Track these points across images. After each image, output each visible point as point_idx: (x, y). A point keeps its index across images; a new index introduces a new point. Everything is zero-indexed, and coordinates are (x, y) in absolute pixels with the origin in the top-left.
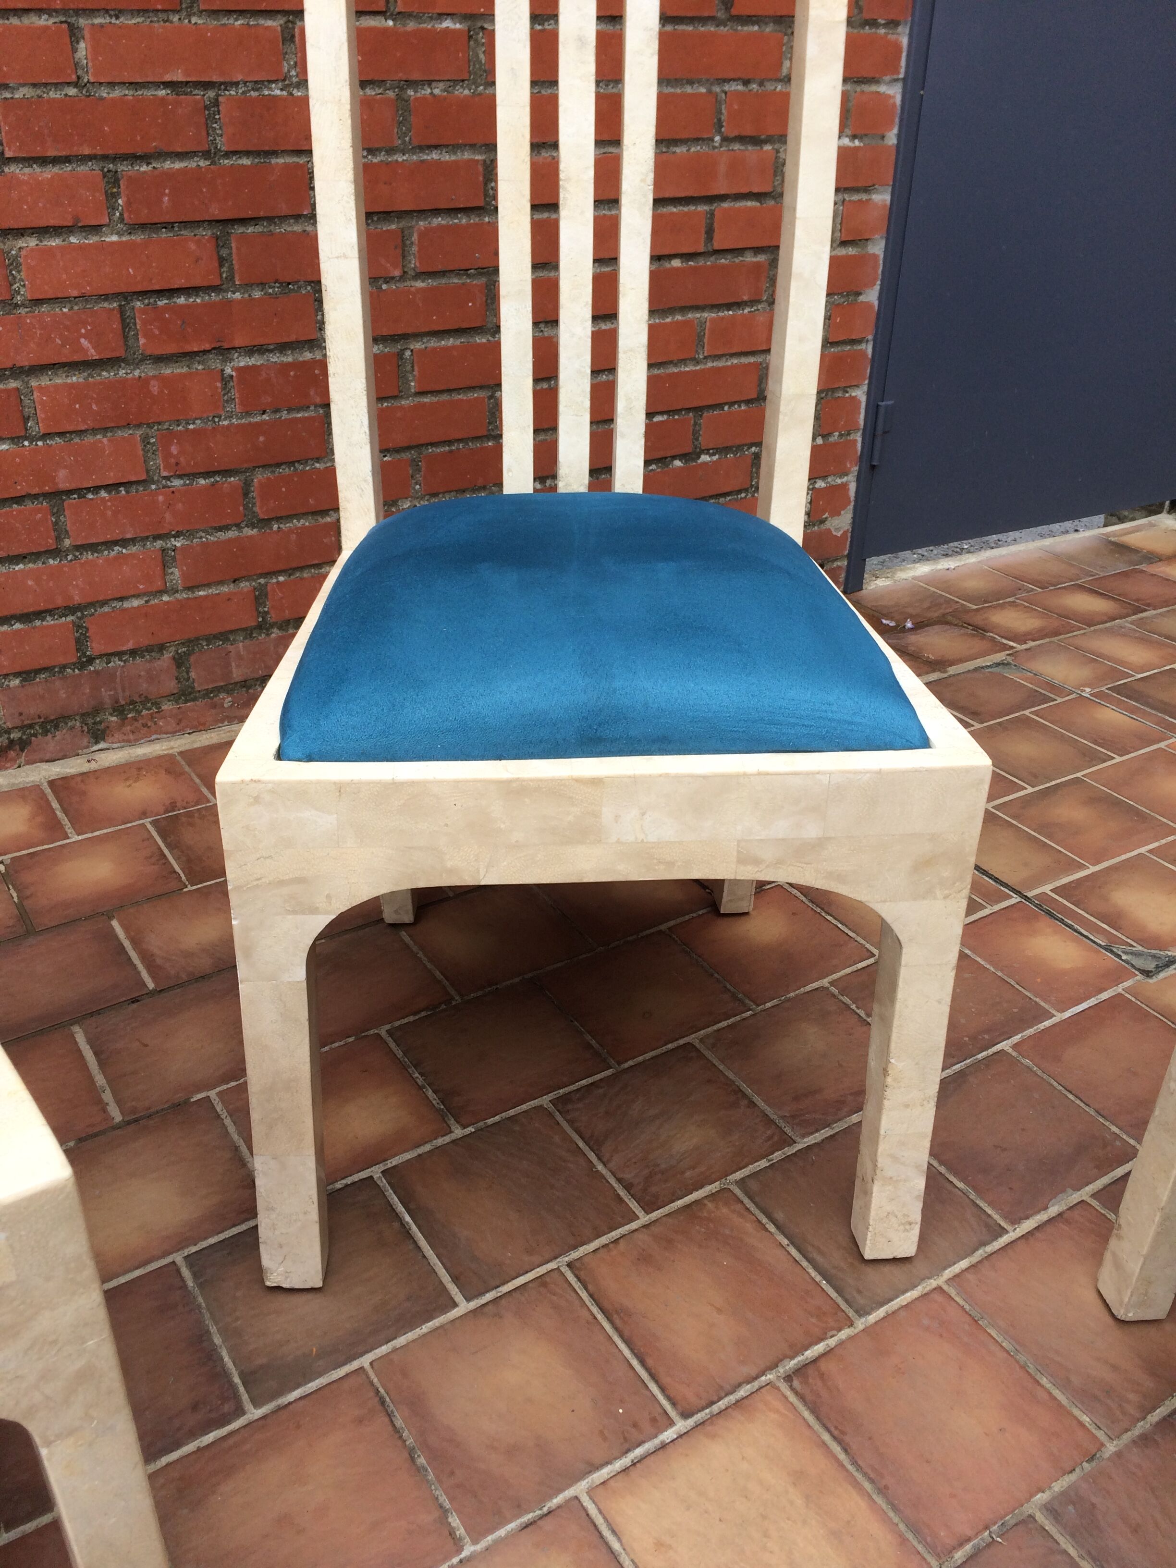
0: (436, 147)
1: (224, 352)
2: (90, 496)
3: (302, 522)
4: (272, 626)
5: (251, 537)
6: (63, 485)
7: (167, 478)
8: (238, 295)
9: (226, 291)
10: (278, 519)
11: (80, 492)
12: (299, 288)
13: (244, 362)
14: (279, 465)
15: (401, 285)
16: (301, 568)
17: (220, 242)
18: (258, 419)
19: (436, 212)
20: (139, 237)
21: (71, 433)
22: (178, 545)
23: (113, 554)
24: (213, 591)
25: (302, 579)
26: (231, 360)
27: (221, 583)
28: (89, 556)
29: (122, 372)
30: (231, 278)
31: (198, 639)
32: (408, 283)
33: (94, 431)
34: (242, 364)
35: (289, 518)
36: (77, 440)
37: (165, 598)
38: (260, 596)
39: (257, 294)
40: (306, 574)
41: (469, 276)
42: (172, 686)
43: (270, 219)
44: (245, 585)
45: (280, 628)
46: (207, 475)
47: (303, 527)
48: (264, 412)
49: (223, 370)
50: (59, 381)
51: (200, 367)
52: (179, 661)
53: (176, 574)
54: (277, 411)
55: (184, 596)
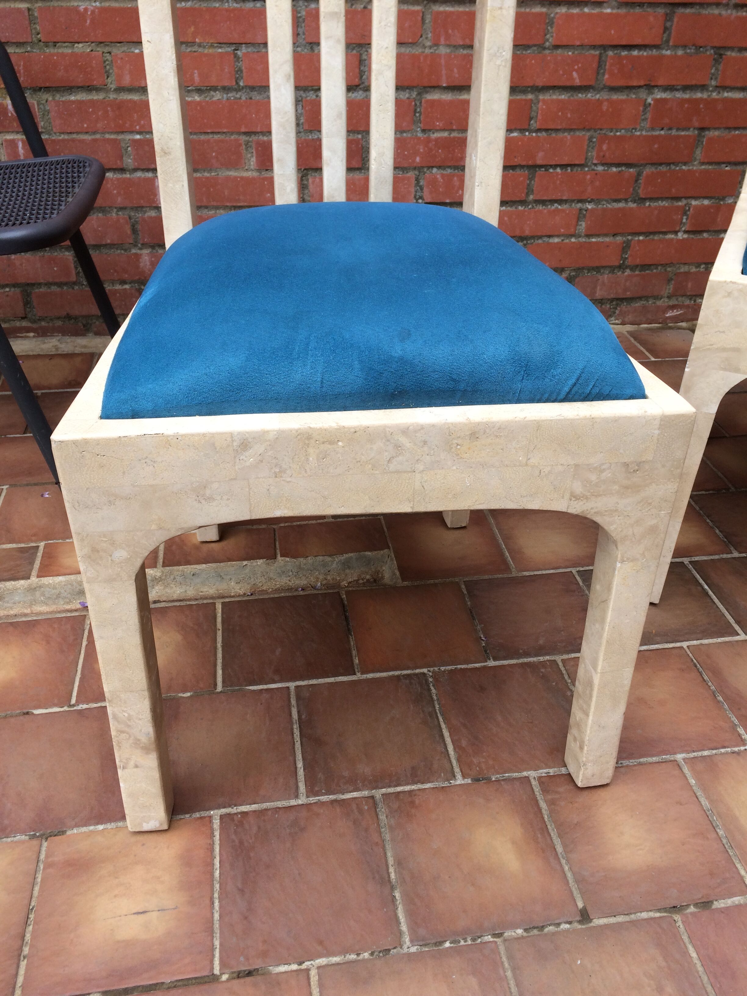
1: (650, 88)
2: (551, 170)
3: (664, 203)
4: (627, 267)
5: (631, 209)
6: (539, 162)
7: (595, 165)
8: (668, 53)
9: (663, 49)
10: (651, 199)
11: (546, 167)
12: (706, 51)
13: (660, 95)
14: (661, 164)
16: (654, 233)
17: (668, 17)
18: (657, 133)
20: (623, 11)
21: (552, 130)
22: (590, 207)
23: (553, 208)
24: (600, 239)
25: (653, 240)
26: (653, 93)
27: (606, 235)
28: (540, 207)
29: (589, 95)
30: (668, 41)
31: (583, 268)
33: (565, 130)
34: (659, 97)
35: (657, 199)
36: (554, 135)
37: (573, 240)
38: (626, 247)
39: (680, 52)
40: (656, 237)
44: (619, 239)
45: (632, 270)
46: (618, 165)
47: (664, 207)
48: (662, 129)
49: (646, 100)
50: (554, 97)
51: (634, 96)
53: (583, 226)
54: (670, 129)
55: (584, 240)
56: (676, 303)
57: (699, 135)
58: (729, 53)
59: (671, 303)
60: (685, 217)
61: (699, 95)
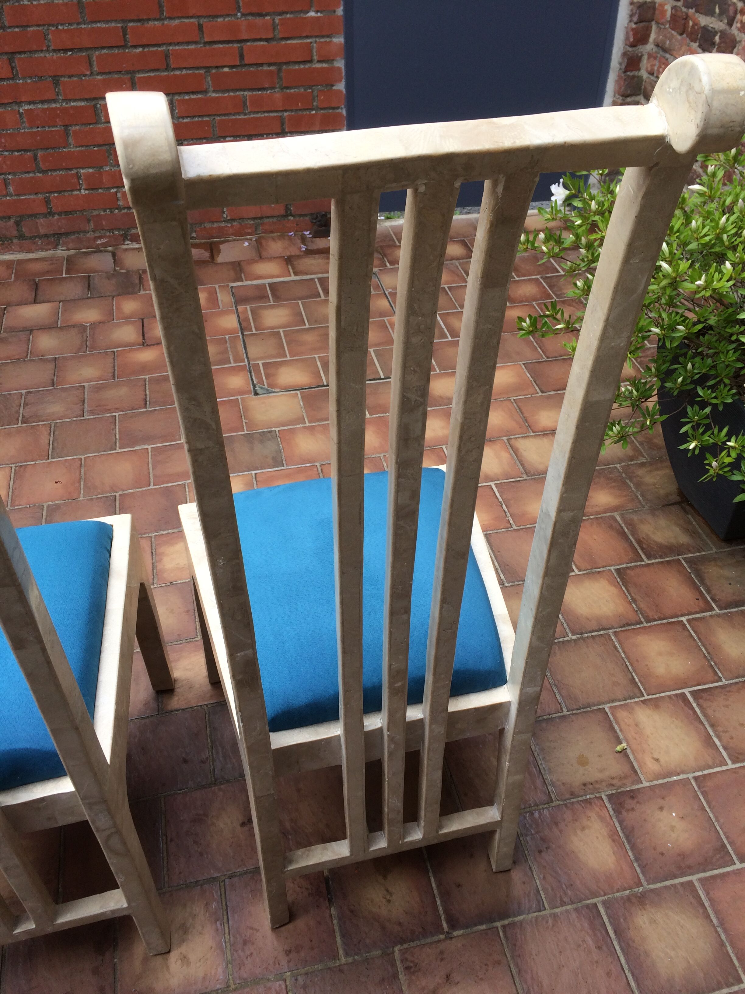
0: (99, 22)
1: (19, 103)
3: (61, 172)
4: (55, 213)
5: (39, 177)
8: (21, 81)
9: (16, 80)
10: (51, 170)
12: (46, 78)
13: (27, 107)
14: (48, 149)
15: (91, 78)
16: (64, 191)
17: (11, 61)
18: (36, 130)
19: (103, 48)
22: (10, 177)
24: (27, 197)
25: (65, 196)
26: (22, 106)
27: (30, 194)
30: (17, 74)
31: (23, 216)
32: (94, 77)
34: (26, 108)
35: (55, 170)
37: (8, 198)
38: (47, 202)
39: (29, 81)
40: (66, 194)
41: (122, 74)
42: (15, 233)
43: (30, 52)
44: (40, 196)
45: (58, 215)
46: (18, 151)
47: (61, 175)
48: (38, 127)
49: (19, 111)
51: (10, 109)
52: (17, 224)
53: (11, 189)
54: (44, 127)
55: (16, 198)
56: (100, 234)
57: (66, 130)
58: (63, 79)
59: (97, 235)
60: (80, 181)
61: (54, 105)
